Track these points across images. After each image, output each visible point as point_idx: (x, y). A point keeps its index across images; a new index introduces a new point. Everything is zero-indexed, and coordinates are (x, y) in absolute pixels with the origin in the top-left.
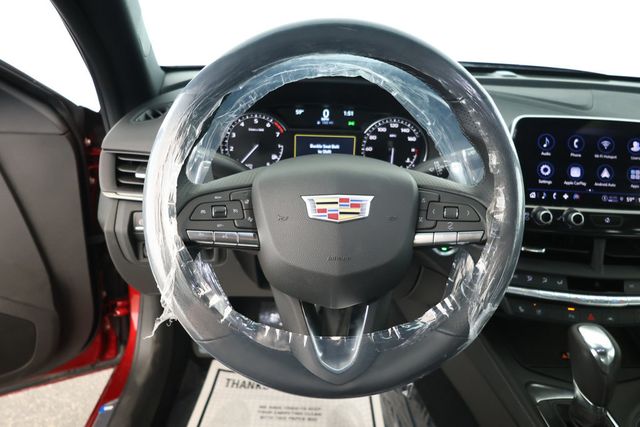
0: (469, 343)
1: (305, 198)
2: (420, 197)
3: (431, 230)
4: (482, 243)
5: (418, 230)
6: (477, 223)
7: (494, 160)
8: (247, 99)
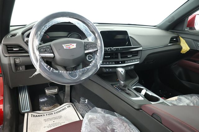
0: (98, 69)
1: (63, 45)
2: (84, 44)
3: (88, 49)
4: (97, 51)
5: (85, 50)
6: (96, 47)
7: (96, 35)
8: (47, 27)
